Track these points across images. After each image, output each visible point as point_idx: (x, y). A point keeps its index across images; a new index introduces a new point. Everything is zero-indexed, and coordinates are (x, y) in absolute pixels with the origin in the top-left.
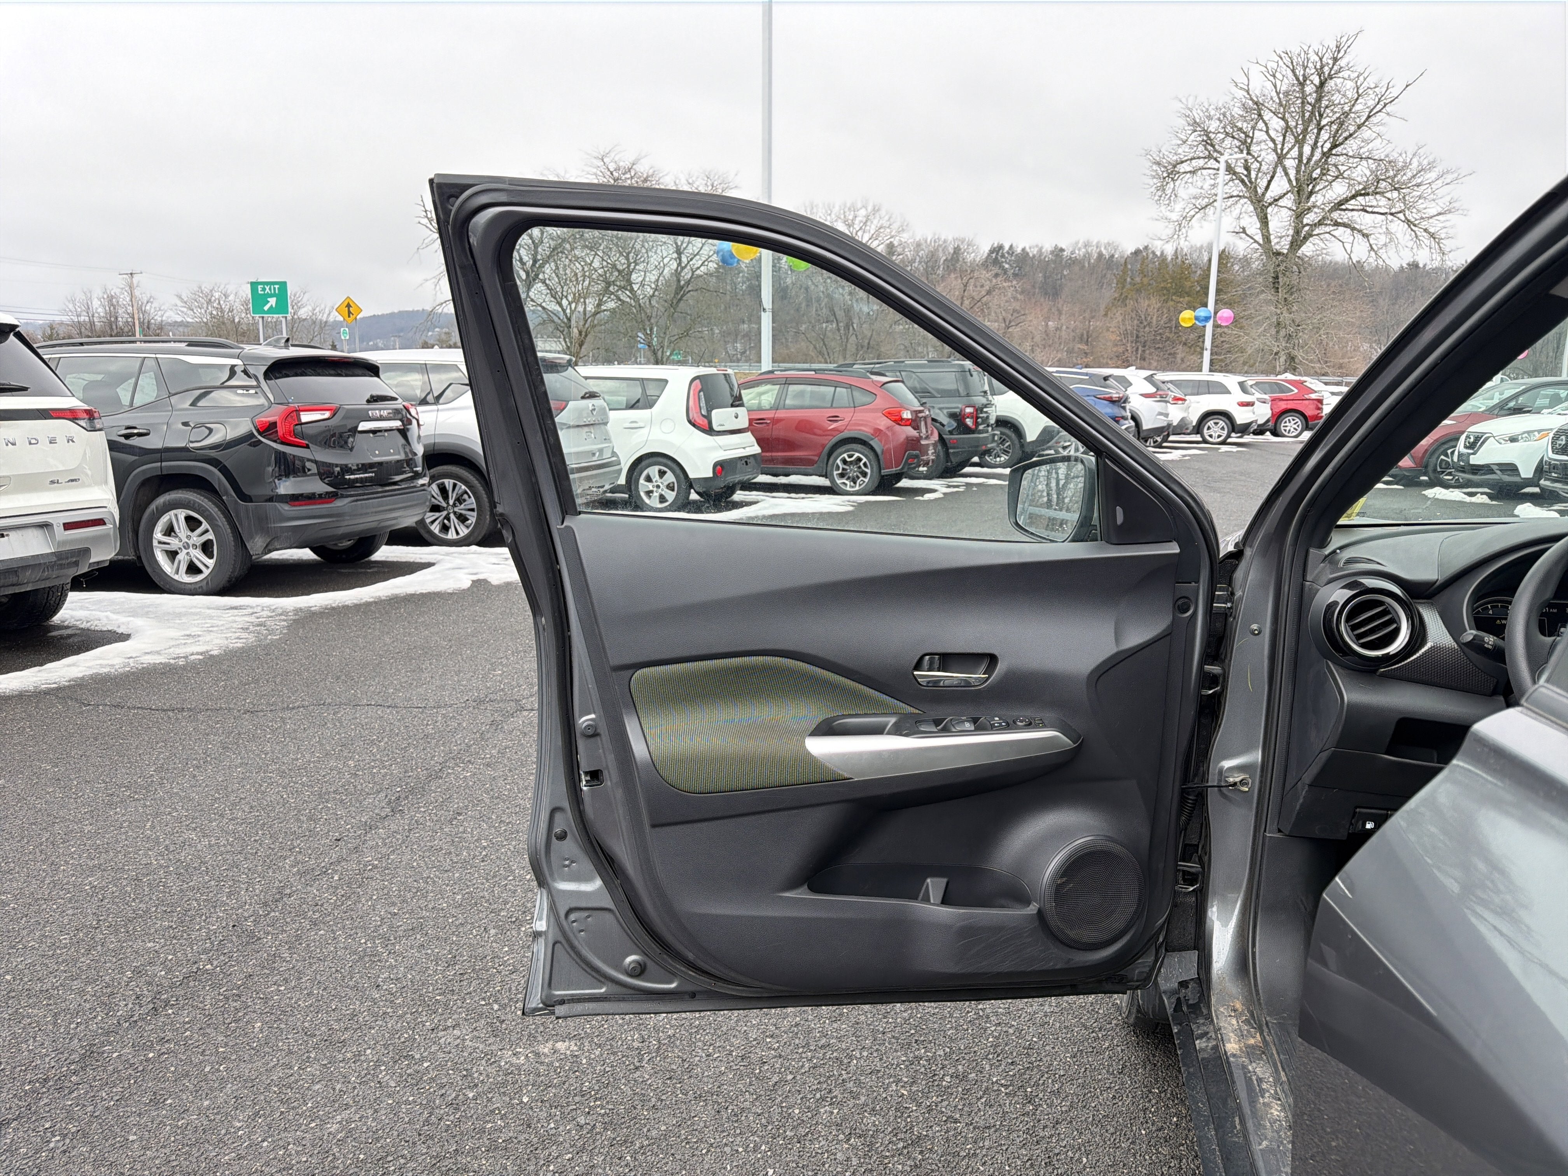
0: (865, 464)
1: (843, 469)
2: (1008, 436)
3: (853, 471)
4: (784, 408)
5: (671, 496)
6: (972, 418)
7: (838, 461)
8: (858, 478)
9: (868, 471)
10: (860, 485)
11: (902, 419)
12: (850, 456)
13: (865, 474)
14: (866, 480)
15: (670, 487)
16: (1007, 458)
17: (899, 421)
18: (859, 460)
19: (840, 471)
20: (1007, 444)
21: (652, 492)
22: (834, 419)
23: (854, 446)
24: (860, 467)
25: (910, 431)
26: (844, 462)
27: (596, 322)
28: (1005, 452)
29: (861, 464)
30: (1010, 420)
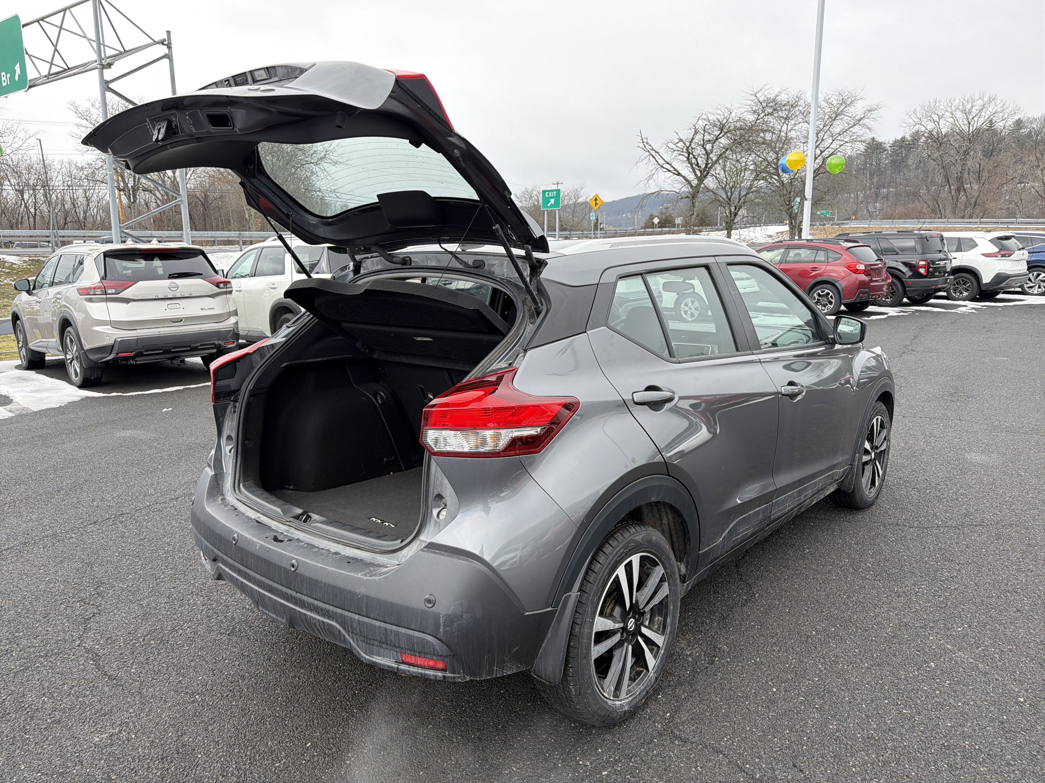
0: (831, 297)
1: (818, 300)
2: (966, 278)
3: (824, 300)
4: (786, 262)
5: (696, 313)
6: (925, 268)
7: (815, 295)
8: (827, 305)
9: (833, 301)
10: (828, 309)
11: (857, 270)
12: (823, 292)
13: (831, 303)
14: (832, 306)
15: (696, 309)
16: (967, 294)
17: (856, 271)
18: (828, 294)
19: (816, 301)
20: (968, 285)
21: (687, 311)
22: (814, 269)
23: (825, 286)
24: (828, 299)
25: (863, 277)
26: (819, 295)
27: (746, 200)
28: (967, 290)
29: (829, 297)
30: (970, 268)
